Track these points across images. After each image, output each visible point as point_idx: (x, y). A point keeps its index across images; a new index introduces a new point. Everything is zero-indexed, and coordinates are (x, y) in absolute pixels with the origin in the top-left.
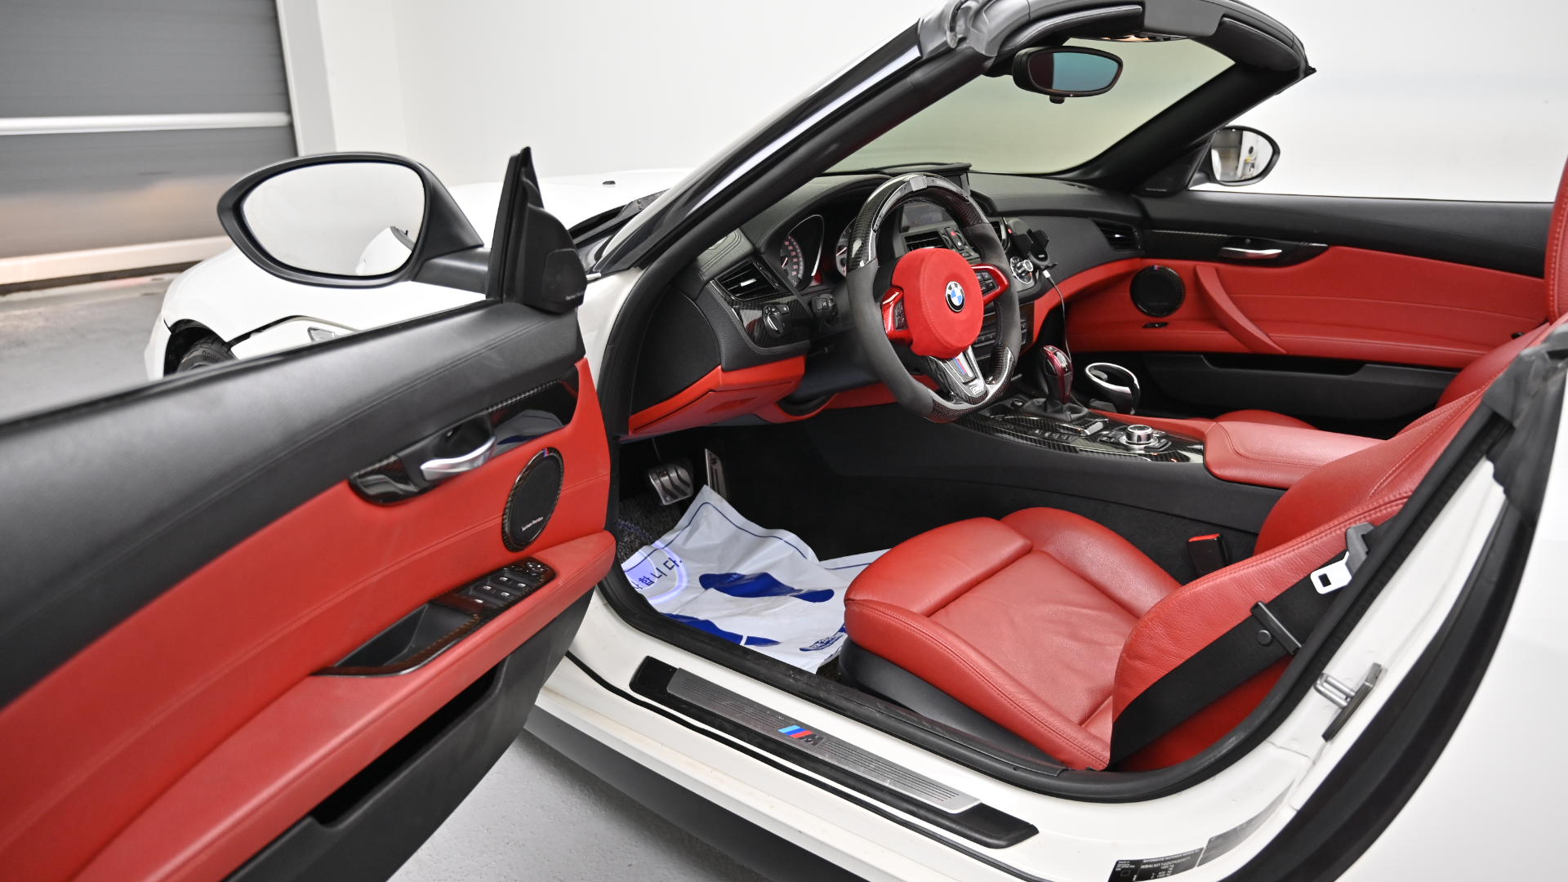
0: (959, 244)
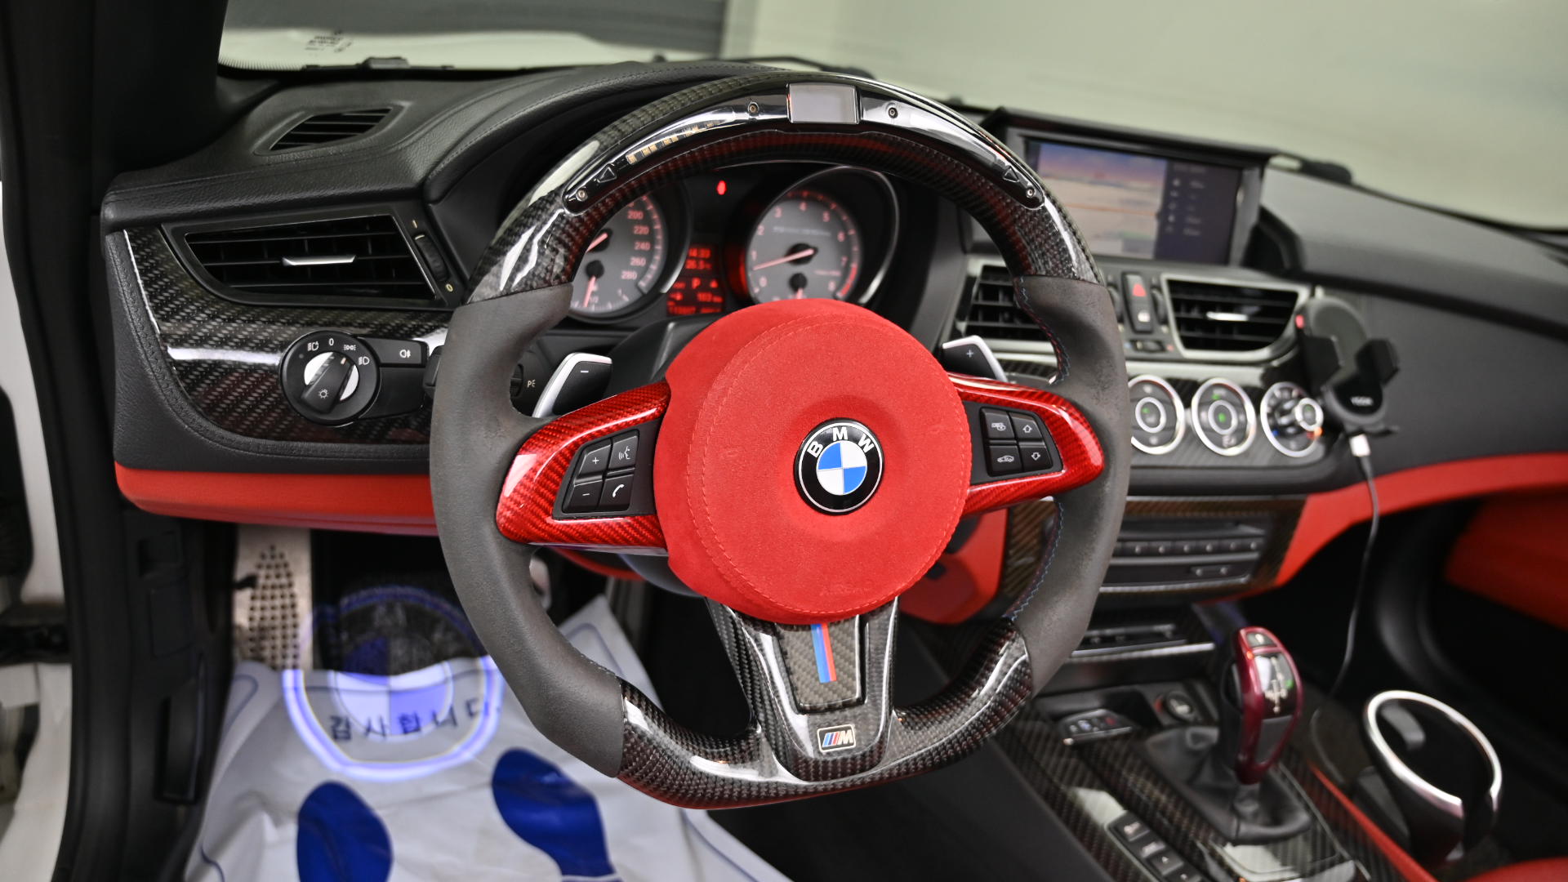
0: (1144, 317)
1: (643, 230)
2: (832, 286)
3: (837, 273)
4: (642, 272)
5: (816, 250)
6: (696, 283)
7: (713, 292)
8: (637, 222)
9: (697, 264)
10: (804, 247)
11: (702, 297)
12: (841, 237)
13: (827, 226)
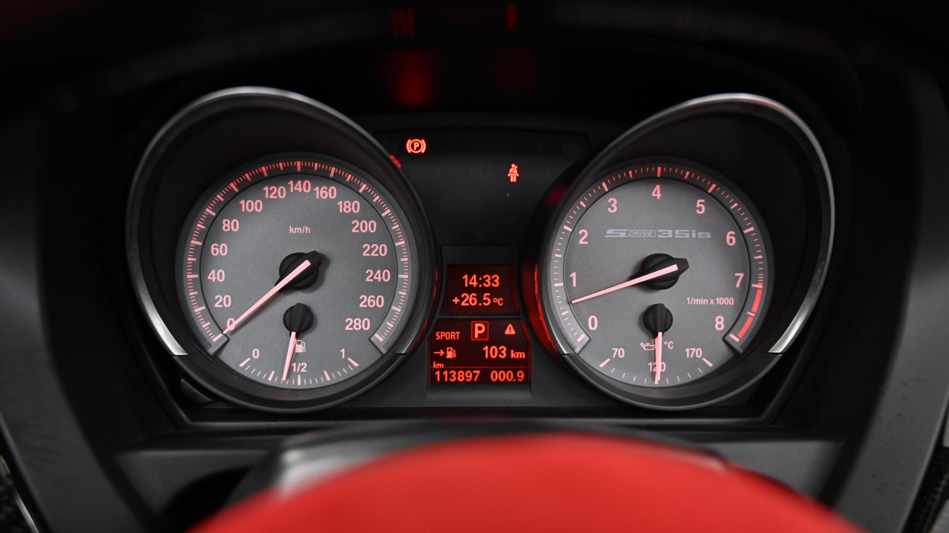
1: (381, 250)
2: (720, 324)
3: (730, 301)
4: (379, 317)
5: (683, 265)
6: (479, 329)
7: (512, 343)
8: (368, 238)
9: (480, 299)
10: (665, 260)
11: (491, 352)
12: (731, 238)
13: (701, 223)
